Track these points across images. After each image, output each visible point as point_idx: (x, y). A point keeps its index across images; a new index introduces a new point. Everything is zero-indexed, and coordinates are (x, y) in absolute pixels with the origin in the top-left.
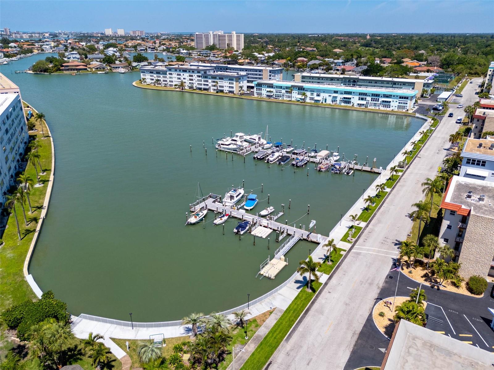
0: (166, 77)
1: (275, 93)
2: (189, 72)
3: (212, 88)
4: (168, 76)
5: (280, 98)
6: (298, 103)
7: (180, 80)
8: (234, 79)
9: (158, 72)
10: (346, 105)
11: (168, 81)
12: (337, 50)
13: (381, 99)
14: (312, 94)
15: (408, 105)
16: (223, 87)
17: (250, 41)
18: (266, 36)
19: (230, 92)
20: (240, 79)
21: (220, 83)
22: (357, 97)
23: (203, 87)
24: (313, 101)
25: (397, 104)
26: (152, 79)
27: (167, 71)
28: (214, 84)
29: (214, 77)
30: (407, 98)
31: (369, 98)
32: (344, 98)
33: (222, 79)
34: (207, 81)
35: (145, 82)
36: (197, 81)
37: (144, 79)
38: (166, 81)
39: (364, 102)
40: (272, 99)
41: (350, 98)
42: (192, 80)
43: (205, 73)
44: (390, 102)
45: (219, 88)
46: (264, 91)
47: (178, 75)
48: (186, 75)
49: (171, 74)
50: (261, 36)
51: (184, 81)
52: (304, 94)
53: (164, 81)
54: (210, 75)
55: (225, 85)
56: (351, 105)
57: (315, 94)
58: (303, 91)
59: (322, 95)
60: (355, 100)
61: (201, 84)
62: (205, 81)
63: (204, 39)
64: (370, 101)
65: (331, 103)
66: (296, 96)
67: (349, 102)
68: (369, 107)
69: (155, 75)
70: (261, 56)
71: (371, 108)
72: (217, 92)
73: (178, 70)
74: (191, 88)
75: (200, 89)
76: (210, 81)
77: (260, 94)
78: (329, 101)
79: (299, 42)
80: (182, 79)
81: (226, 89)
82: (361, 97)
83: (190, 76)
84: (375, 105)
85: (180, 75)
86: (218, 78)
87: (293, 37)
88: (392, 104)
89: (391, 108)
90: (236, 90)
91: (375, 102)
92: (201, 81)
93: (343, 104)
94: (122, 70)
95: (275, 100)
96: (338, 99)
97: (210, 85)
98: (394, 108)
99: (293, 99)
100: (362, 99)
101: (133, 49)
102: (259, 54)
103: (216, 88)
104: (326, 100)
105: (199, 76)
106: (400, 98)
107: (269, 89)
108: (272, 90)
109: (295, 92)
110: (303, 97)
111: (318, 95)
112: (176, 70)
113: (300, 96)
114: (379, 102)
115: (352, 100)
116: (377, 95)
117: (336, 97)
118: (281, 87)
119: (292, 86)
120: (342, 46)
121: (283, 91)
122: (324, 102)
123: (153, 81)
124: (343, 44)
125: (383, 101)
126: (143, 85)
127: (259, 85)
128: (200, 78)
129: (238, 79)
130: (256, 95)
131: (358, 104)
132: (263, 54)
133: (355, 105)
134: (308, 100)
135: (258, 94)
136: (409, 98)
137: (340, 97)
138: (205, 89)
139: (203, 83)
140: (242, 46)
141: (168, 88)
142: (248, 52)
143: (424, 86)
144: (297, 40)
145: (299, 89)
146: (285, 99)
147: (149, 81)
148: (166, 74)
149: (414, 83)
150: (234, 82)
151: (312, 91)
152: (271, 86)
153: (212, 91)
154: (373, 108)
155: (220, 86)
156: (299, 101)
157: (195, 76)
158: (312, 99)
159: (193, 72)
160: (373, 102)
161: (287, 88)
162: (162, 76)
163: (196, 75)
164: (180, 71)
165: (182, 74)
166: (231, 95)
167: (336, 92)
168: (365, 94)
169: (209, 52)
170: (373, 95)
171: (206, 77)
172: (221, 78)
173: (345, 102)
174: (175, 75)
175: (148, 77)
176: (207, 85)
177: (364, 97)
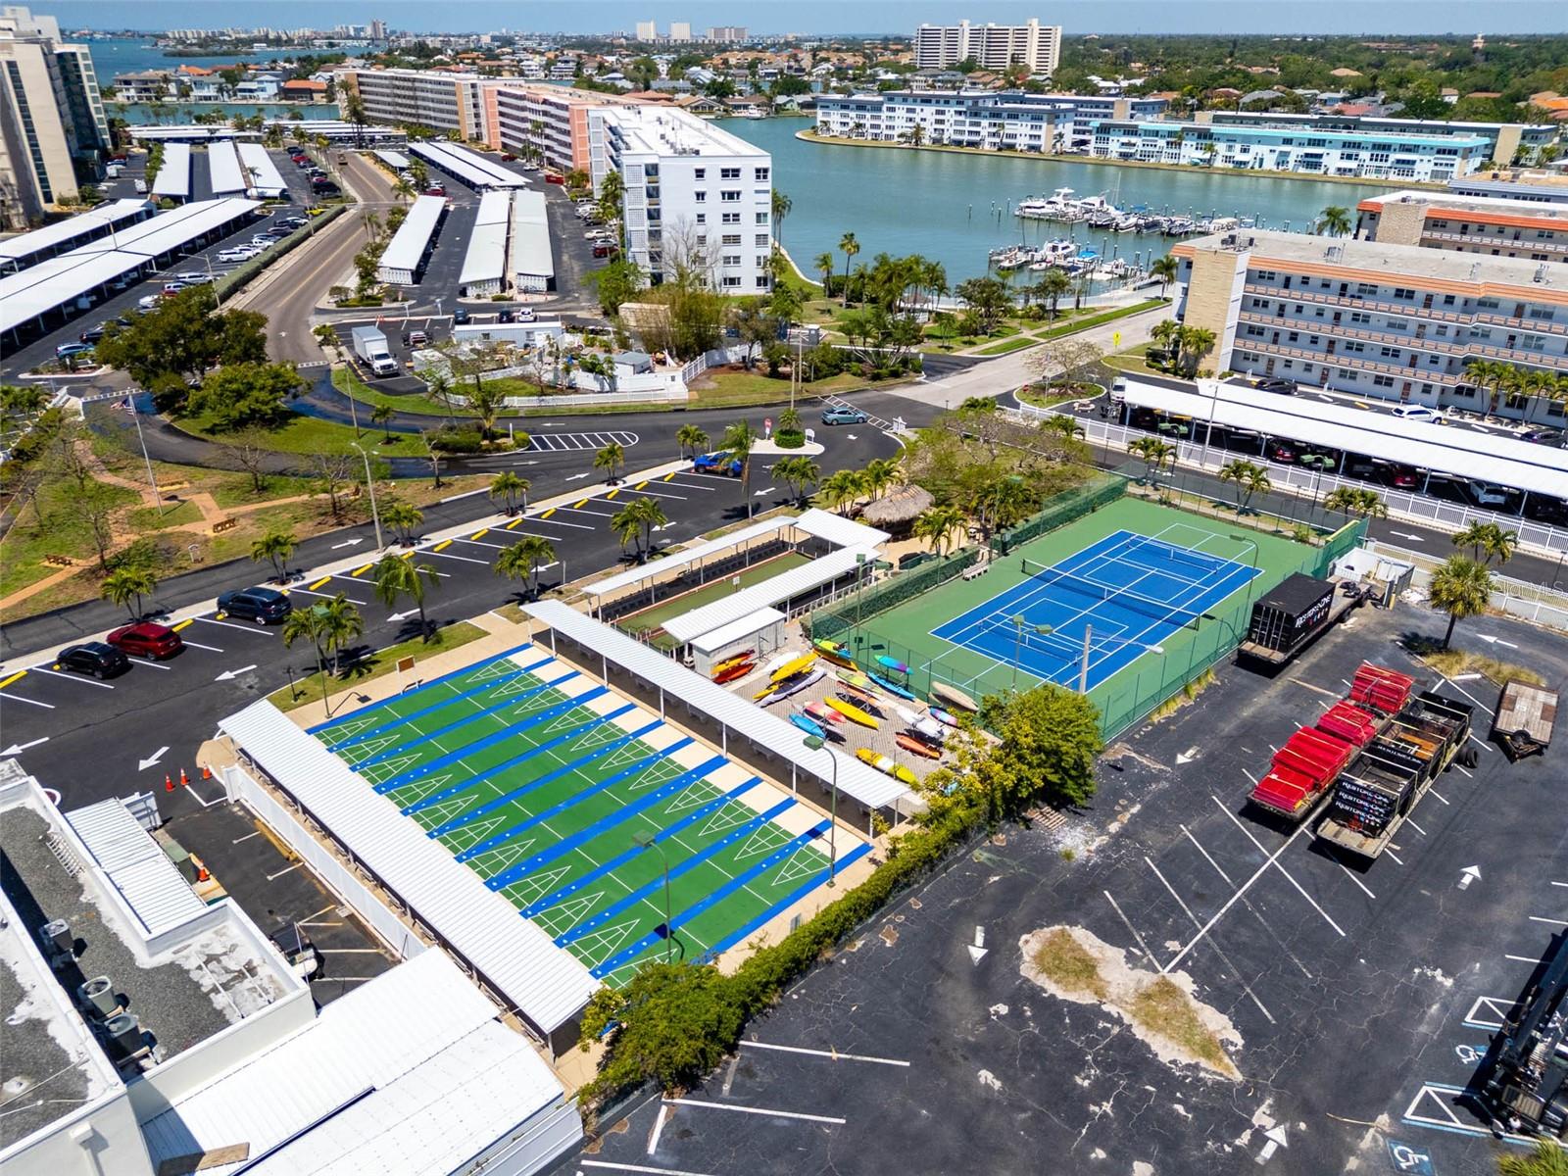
0: (879, 117)
1: (1141, 148)
2: (938, 102)
3: (989, 140)
4: (884, 114)
5: (1152, 160)
6: (1196, 168)
7: (911, 124)
8: (1045, 117)
9: (861, 106)
10: (1309, 171)
11: (883, 126)
12: (1341, 72)
13: (1394, 157)
14: (1230, 148)
15: (1455, 169)
16: (1014, 136)
17: (1074, 53)
18: (1127, 40)
19: (1032, 148)
20: (1058, 117)
21: (1011, 126)
22: (1336, 153)
23: (966, 138)
24: (1231, 166)
25: (1431, 167)
26: (844, 124)
27: (882, 103)
28: (994, 130)
29: (996, 114)
30: (1455, 152)
31: (1365, 155)
32: (1307, 155)
33: (1016, 117)
34: (978, 124)
35: (828, 129)
36: (954, 123)
37: (825, 123)
38: (878, 127)
39: (1352, 164)
40: (1131, 162)
41: (1320, 156)
42: (941, 122)
43: (976, 103)
44: (1414, 162)
45: (1005, 140)
46: (1115, 145)
47: (909, 110)
48: (929, 111)
49: (892, 110)
50: (1108, 42)
51: (923, 124)
52: (1210, 148)
53: (873, 126)
54: (986, 109)
55: (1021, 132)
56: (1323, 169)
57: (1238, 147)
58: (1209, 142)
59: (1255, 148)
60: (1333, 160)
61: (962, 132)
62: (972, 124)
63: (943, 42)
64: (1368, 162)
65: (1274, 168)
66: (1190, 152)
67: (1317, 166)
68: (1363, 176)
69: (853, 114)
70: (1110, 84)
71: (1368, 176)
72: (1000, 149)
73: (910, 100)
74: (935, 141)
75: (959, 143)
76: (985, 123)
77: (1103, 151)
78: (1270, 164)
79: (1231, 55)
80: (918, 120)
81: (1022, 142)
82: (1347, 151)
83: (938, 112)
84: (1378, 170)
85: (913, 111)
86: (1005, 114)
87: (1217, 42)
88: (1417, 167)
89: (1416, 178)
90: (1045, 143)
91: (1378, 164)
92: (963, 123)
93: (1302, 170)
94: (756, 113)
95: (1140, 164)
96: (1292, 159)
97: (984, 133)
98: (1421, 177)
99: (1183, 161)
100: (1349, 157)
101: (747, 72)
102: (1104, 80)
103: (997, 140)
104: (1262, 160)
105: (960, 113)
106: (1439, 152)
107: (1125, 139)
108: (1133, 140)
109: (1189, 143)
110: (1207, 156)
111: (1245, 151)
112: (905, 100)
113: (1200, 154)
114: (1389, 164)
115: (1324, 160)
116: (1386, 147)
117: (1287, 154)
118: (1156, 133)
119: (1184, 129)
120: (1369, 65)
121: (1162, 143)
122: (1257, 167)
123: (846, 129)
124: (1374, 59)
125: (1398, 161)
126: (823, 137)
127: (1104, 130)
128: (962, 118)
129: (1055, 116)
130: (1093, 154)
131: (1339, 169)
132: (1116, 81)
133: (1332, 172)
134: (1219, 163)
135: (1099, 151)
136: (1460, 153)
137: (1296, 152)
138: (971, 144)
139: (967, 128)
140: (1054, 62)
141: (883, 142)
142: (1071, 73)
143: (1523, 138)
144: (1227, 50)
145: (1199, 137)
146: (1163, 161)
147: (836, 128)
148: (880, 110)
149: (1498, 130)
150: (1044, 125)
151: (1231, 140)
152: (1132, 131)
153: (987, 147)
154: (1374, 176)
155: (1009, 136)
156: (1196, 164)
157: (950, 113)
158: (1228, 159)
159: (947, 102)
160: (1374, 163)
161: (1171, 134)
162: (868, 115)
163: (952, 110)
164: (915, 101)
165: (918, 108)
166: (1033, 154)
167: (1288, 141)
168: (1358, 145)
169: (959, 76)
170: (1376, 146)
171: (976, 115)
172: (1013, 115)
173: (1309, 165)
174: (901, 111)
175: (835, 117)
176: (978, 133)
177: (1354, 151)
